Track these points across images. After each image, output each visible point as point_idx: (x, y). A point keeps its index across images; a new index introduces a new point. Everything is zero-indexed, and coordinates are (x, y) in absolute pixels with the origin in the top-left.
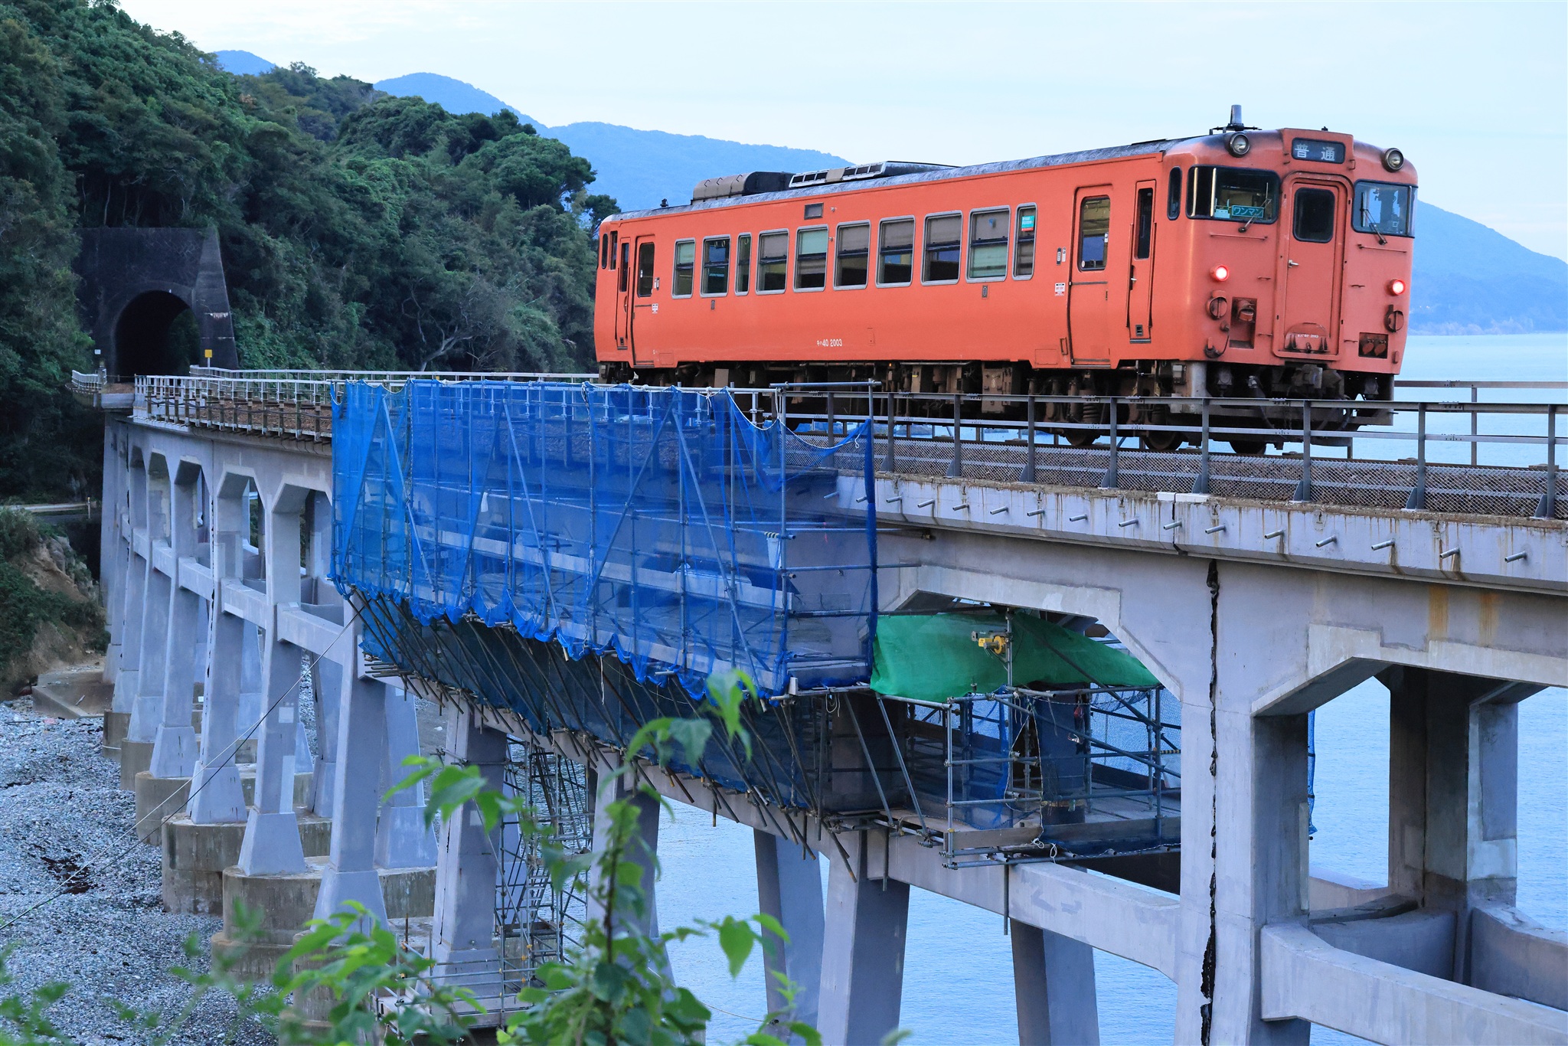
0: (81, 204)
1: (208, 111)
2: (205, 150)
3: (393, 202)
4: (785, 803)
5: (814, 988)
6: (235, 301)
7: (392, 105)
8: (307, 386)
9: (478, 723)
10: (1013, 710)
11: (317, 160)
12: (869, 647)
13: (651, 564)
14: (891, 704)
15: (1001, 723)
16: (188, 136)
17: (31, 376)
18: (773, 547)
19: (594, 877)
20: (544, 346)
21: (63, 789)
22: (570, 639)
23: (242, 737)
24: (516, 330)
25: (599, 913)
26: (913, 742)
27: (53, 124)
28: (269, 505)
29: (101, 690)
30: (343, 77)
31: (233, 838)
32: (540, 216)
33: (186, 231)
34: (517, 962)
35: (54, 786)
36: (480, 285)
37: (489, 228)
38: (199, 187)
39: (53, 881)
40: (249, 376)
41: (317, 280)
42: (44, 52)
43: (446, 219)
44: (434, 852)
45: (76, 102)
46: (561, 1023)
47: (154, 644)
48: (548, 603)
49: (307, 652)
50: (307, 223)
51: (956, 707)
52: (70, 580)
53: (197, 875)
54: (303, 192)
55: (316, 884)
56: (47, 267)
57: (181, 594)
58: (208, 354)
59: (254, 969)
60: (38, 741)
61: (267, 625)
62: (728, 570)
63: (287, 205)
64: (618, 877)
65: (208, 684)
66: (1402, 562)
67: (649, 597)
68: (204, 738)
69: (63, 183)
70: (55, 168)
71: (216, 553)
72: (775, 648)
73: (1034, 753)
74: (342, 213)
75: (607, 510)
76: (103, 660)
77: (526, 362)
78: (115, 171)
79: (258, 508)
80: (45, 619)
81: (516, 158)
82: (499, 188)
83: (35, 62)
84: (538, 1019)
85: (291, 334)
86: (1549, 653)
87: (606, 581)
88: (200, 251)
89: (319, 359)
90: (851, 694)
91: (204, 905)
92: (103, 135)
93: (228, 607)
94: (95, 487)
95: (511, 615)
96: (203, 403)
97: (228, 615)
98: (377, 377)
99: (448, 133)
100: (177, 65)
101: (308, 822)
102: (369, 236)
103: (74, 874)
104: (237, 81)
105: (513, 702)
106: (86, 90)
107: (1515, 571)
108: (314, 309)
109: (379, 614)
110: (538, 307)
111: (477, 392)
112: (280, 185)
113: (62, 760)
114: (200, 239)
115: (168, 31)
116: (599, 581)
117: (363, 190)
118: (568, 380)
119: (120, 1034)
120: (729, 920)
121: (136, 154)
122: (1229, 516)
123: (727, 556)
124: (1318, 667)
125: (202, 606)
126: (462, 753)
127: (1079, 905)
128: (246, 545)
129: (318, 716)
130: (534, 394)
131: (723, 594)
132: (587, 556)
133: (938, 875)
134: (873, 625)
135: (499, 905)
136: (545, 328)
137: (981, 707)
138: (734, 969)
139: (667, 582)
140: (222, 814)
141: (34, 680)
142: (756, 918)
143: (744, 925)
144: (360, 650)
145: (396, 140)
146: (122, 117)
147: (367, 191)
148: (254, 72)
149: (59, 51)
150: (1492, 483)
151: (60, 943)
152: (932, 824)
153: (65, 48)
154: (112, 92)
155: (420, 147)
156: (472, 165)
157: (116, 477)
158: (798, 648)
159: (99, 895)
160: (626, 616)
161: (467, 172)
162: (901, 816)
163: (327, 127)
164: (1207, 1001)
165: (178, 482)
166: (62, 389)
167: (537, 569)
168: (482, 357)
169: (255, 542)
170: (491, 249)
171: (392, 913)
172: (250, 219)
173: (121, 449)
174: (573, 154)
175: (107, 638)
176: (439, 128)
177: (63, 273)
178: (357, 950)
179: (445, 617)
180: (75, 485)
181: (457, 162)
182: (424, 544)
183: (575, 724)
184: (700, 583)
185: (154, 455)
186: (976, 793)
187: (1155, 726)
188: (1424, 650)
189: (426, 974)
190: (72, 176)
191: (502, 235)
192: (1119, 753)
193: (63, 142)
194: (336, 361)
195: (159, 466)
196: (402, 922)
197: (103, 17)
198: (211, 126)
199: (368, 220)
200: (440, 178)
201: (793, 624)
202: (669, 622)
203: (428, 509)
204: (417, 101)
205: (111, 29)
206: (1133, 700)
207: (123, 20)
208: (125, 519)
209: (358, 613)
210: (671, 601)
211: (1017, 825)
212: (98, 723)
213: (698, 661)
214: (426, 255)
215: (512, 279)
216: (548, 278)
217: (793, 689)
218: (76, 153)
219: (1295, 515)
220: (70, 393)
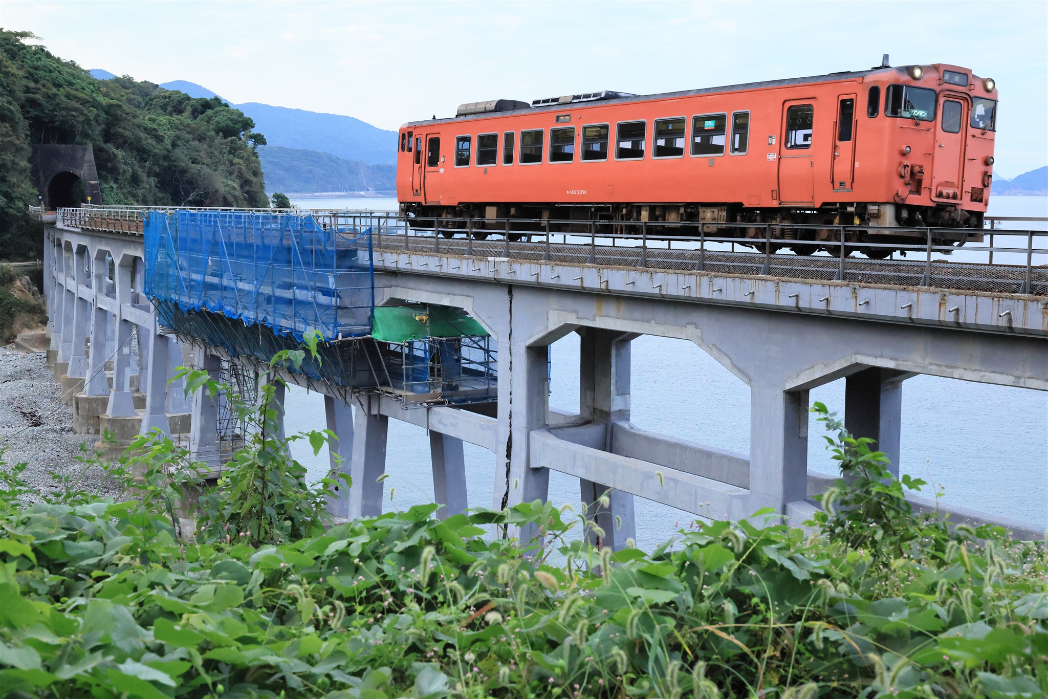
0: (32, 134)
1: (87, 95)
2: (86, 112)
3: (168, 135)
4: (337, 384)
5: (349, 459)
6: (100, 176)
7: (167, 94)
8: (132, 212)
9: (208, 353)
10: (430, 346)
11: (135, 117)
12: (371, 320)
13: (279, 287)
14: (380, 343)
15: (425, 351)
16: (77, 105)
17: (11, 208)
18: (331, 280)
19: (257, 415)
20: (234, 196)
21: (29, 383)
22: (247, 318)
23: (107, 360)
24: (222, 189)
25: (260, 430)
26: (389, 359)
27: (17, 99)
28: (117, 262)
29: (45, 341)
30: (146, 82)
31: (104, 402)
32: (232, 142)
33: (78, 146)
34: (226, 451)
35: (25, 381)
36: (206, 170)
37: (210, 146)
38: (83, 126)
39: (25, 422)
40: (107, 208)
41: (136, 168)
42: (13, 68)
43: (192, 143)
44: (190, 407)
45: (27, 90)
46: (244, 476)
47: (68, 321)
48: (237, 303)
49: (135, 324)
50: (131, 144)
51: (407, 344)
52: (30, 294)
53: (88, 418)
54: (129, 130)
55: (140, 421)
56: (17, 160)
57: (80, 302)
58: (89, 198)
59: (114, 457)
60: (18, 363)
61: (117, 313)
62: (312, 289)
63: (122, 136)
64: (267, 416)
65: (92, 338)
66: (585, 285)
67: (280, 300)
68: (90, 360)
69: (23, 124)
70: (19, 119)
71: (94, 283)
72: (332, 321)
73: (439, 363)
74: (146, 139)
75: (261, 264)
76: (45, 328)
77: (227, 203)
78: (47, 120)
79: (112, 264)
80: (19, 311)
81: (221, 117)
82: (214, 130)
83: (9, 72)
84: (234, 474)
85: (125, 191)
86: (643, 321)
87: (262, 294)
88: (84, 155)
89: (138, 201)
90: (364, 340)
91: (92, 430)
92: (40, 104)
93: (100, 306)
94: (40, 255)
95: (221, 308)
96: (87, 219)
97: (100, 309)
98: (162, 209)
99: (192, 106)
100: (73, 75)
101: (136, 395)
102: (158, 149)
103: (35, 418)
104: (99, 82)
105: (223, 344)
106: (32, 85)
107: (629, 288)
108: (135, 180)
109: (165, 308)
110: (231, 180)
111: (206, 215)
112: (119, 127)
113: (28, 371)
114: (85, 150)
115: (68, 60)
116: (258, 294)
117: (154, 130)
118: (244, 210)
119: (56, 485)
120: (314, 432)
121: (56, 113)
122: (516, 267)
123: (312, 283)
124: (552, 327)
125: (89, 305)
126: (202, 365)
127: (457, 423)
128: (107, 279)
129: (139, 351)
130: (230, 216)
131: (310, 299)
132: (253, 283)
133: (400, 412)
134: (372, 311)
135: (218, 428)
136: (234, 189)
137: (417, 344)
138: (316, 452)
139: (287, 294)
140: (99, 393)
141: (15, 337)
142: (324, 431)
143: (320, 434)
144: (157, 323)
145: (169, 109)
146: (49, 97)
147: (157, 130)
148: (107, 78)
149: (20, 67)
150: (622, 254)
151: (29, 448)
152: (398, 392)
153: (22, 66)
154: (44, 86)
155: (180, 112)
156: (202, 120)
157: (50, 251)
158: (342, 321)
159: (45, 427)
160: (270, 308)
161: (200, 123)
162: (385, 389)
163: (140, 103)
164: (508, 461)
165: (77, 253)
166: (25, 213)
167: (233, 289)
168: (208, 201)
169: (111, 278)
170: (211, 155)
171: (173, 432)
172: (106, 141)
173: (51, 239)
174: (245, 116)
175: (47, 319)
176: (187, 104)
177: (24, 164)
178: (156, 447)
179: (193, 309)
180: (31, 254)
181: (195, 118)
182: (185, 279)
183: (249, 353)
184: (300, 294)
185: (66, 241)
186: (415, 379)
187: (487, 351)
188: (594, 320)
189: (187, 456)
190: (27, 123)
191: (215, 149)
192: (473, 362)
193: (22, 107)
194: (145, 202)
195: (68, 245)
196: (177, 435)
197: (39, 53)
198: (88, 102)
199: (158, 143)
200: (188, 125)
201: (340, 312)
202: (289, 311)
203: (185, 264)
204: (178, 92)
205: (42, 59)
206: (479, 341)
207: (48, 55)
208: (54, 269)
209: (156, 308)
210: (289, 302)
211: (432, 392)
212: (44, 355)
213: (300, 326)
214: (183, 158)
215: (220, 168)
216: (235, 168)
217: (340, 338)
218: (28, 112)
219: (543, 266)
220: (28, 215)
